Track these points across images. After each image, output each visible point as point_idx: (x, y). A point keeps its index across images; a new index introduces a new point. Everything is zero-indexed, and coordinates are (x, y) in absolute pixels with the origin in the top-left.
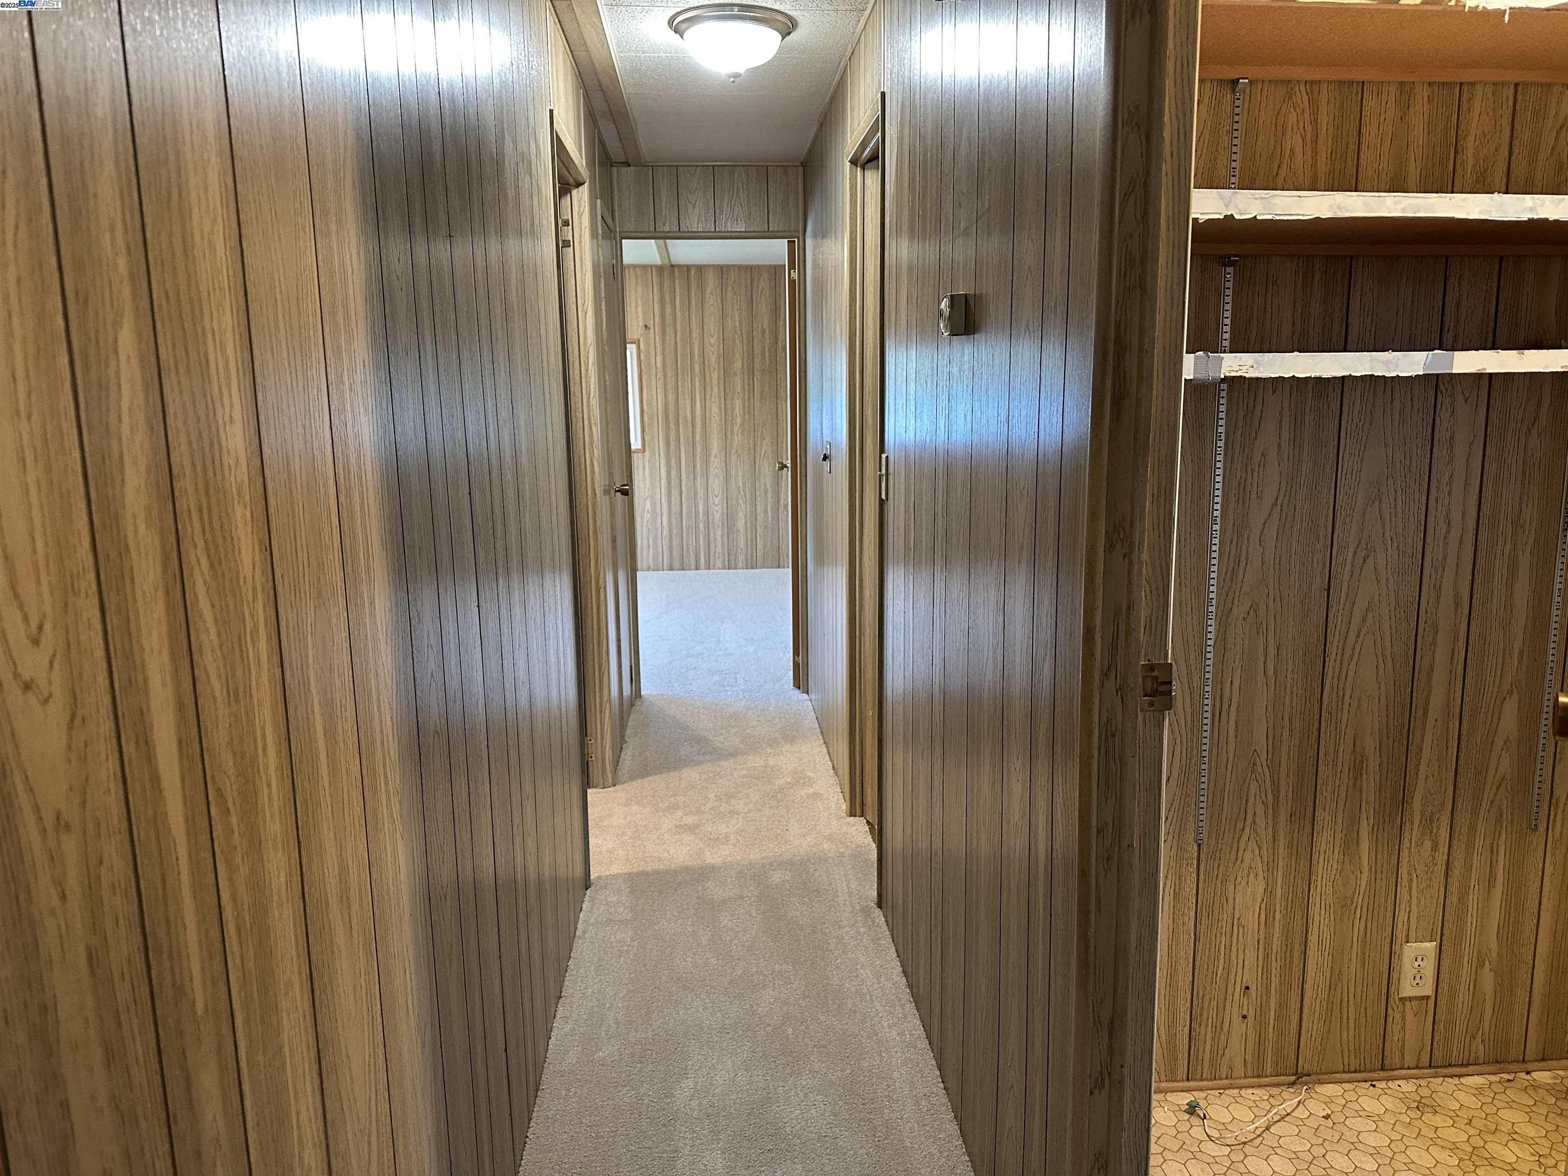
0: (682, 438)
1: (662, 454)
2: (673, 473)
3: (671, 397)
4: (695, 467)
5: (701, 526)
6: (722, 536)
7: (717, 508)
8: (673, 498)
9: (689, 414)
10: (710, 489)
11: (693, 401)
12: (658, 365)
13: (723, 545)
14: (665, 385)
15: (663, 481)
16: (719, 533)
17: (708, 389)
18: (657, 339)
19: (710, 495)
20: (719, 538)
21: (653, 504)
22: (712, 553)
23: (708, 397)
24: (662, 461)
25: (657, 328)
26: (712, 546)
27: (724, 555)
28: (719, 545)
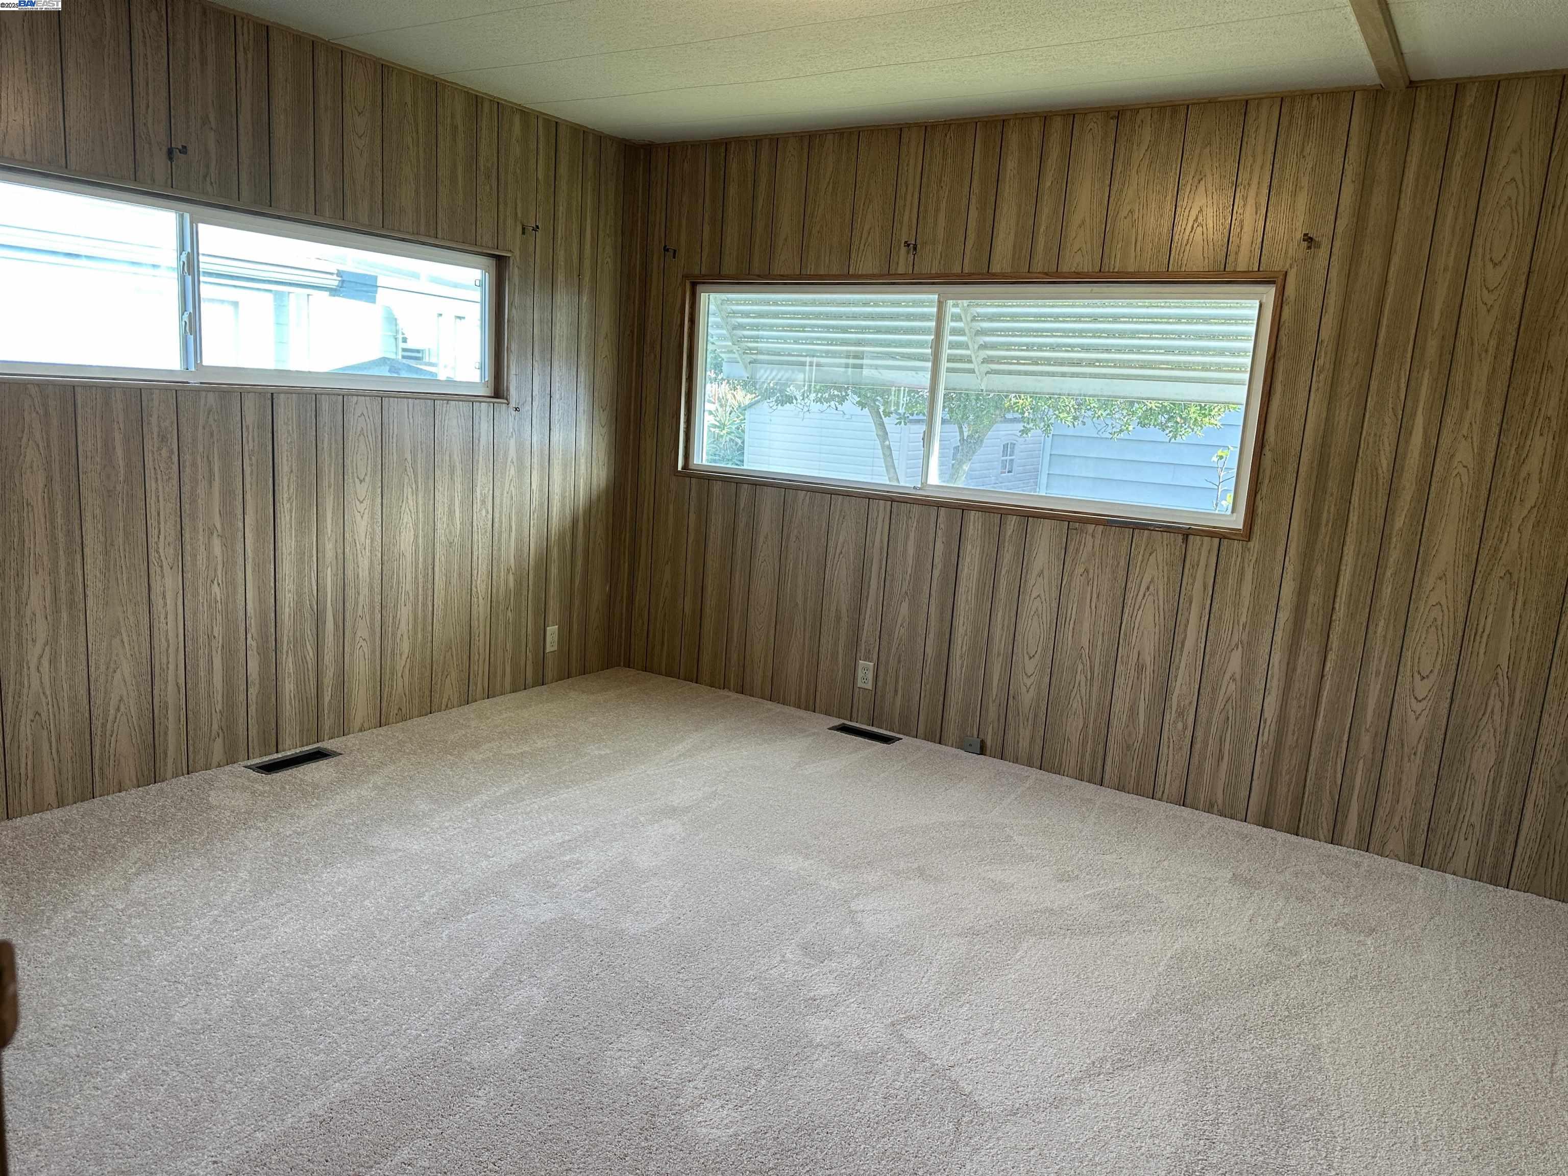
0: (1354, 518)
1: (1292, 551)
2: (1315, 599)
3: (1343, 416)
4: (1374, 595)
5: (1366, 740)
6: (1421, 777)
7: (1418, 707)
8: (1302, 659)
9: (1385, 463)
10: (1408, 654)
11: (1403, 431)
12: (1325, 334)
13: (1416, 802)
14: (1334, 384)
15: (1284, 616)
16: (1412, 768)
17: (1455, 402)
18: (1334, 273)
19: (1406, 671)
20: (1409, 783)
21: (1249, 663)
22: (1381, 813)
23: (1449, 421)
24: (1290, 568)
25: (1337, 244)
26: (1386, 796)
27: (1414, 827)
28: (1407, 801)
